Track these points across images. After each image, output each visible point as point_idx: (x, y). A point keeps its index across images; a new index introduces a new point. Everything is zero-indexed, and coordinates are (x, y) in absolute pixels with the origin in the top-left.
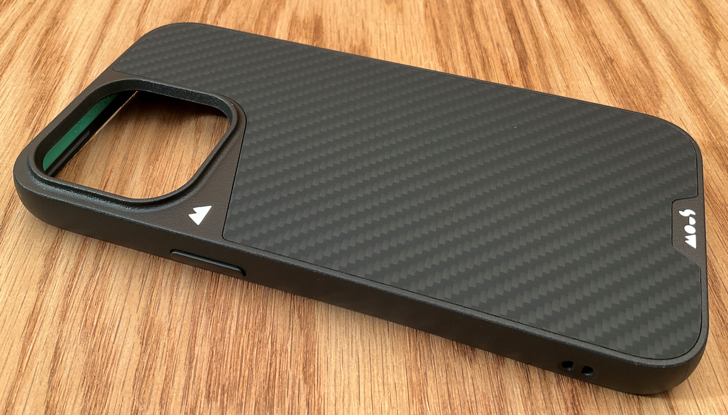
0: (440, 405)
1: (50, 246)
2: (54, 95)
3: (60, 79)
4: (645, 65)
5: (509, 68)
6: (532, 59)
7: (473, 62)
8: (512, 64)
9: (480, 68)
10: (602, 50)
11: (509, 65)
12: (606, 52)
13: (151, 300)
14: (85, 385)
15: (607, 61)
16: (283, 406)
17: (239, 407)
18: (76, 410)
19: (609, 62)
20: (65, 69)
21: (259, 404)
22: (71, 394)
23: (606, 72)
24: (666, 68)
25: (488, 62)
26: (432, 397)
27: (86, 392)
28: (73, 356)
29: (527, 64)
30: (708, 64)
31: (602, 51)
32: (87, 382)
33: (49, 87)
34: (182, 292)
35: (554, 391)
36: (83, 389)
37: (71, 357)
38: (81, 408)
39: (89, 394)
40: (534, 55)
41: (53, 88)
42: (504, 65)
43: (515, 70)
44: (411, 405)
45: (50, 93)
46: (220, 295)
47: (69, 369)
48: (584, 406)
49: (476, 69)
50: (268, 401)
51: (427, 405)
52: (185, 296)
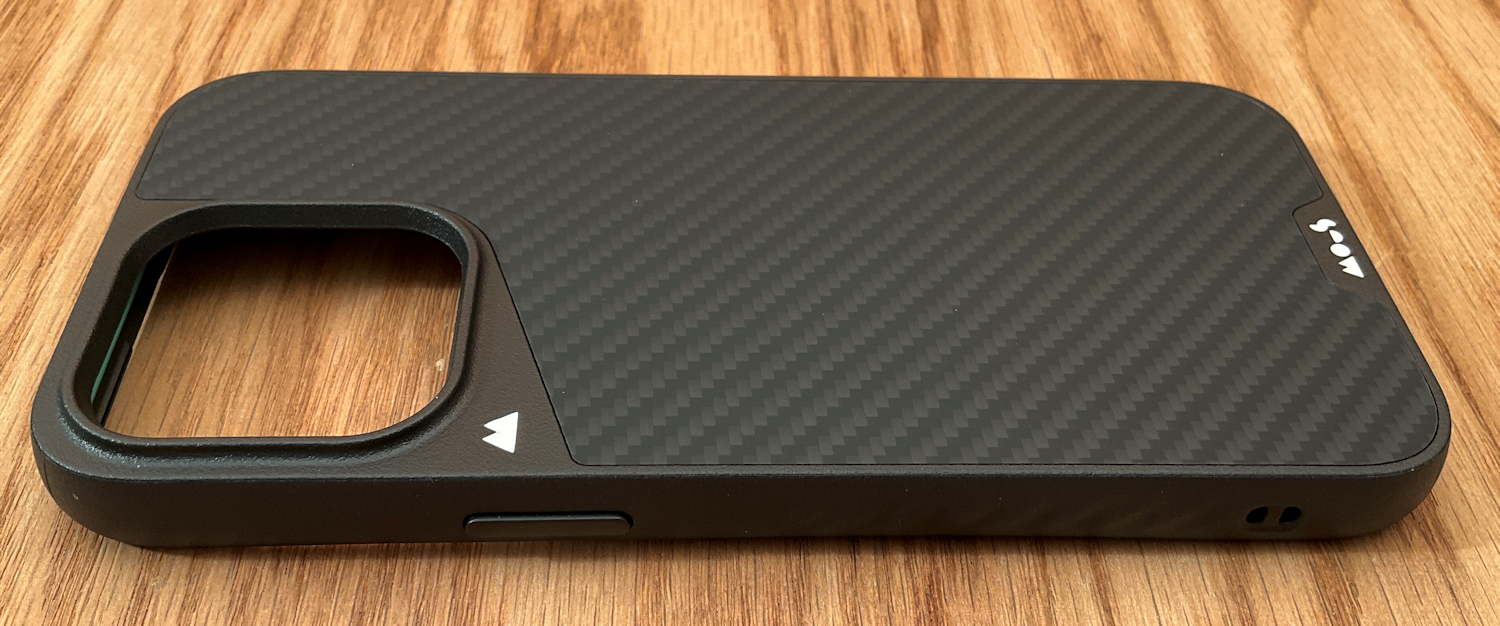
0: (691, 592)
1: (11, 321)
2: (36, 70)
3: (51, 43)
4: (1161, 50)
5: (902, 48)
6: (948, 33)
7: (835, 34)
8: (909, 40)
9: (847, 45)
10: (1085, 20)
11: (902, 41)
12: (1090, 24)
13: (186, 412)
14: (55, 543)
15: (1089, 40)
16: (410, 585)
17: (329, 585)
18: (36, 581)
19: (1093, 42)
20: (61, 26)
21: (366, 580)
22: (30, 556)
23: (1086, 60)
24: (1200, 55)
25: (865, 35)
26: (678, 579)
27: (56, 554)
28: (37, 497)
29: (936, 40)
30: (1282, 49)
31: (1083, 22)
32: (59, 540)
33: (27, 57)
34: (244, 403)
35: (897, 576)
36: (52, 549)
37: (34, 500)
38: (45, 579)
39: (61, 557)
40: (954, 27)
41: (36, 59)
42: (894, 42)
43: (913, 51)
44: (640, 589)
45: (29, 67)
46: (314, 409)
47: (28, 517)
48: (948, 600)
49: (839, 47)
50: (382, 576)
51: (668, 591)
52: (249, 408)
